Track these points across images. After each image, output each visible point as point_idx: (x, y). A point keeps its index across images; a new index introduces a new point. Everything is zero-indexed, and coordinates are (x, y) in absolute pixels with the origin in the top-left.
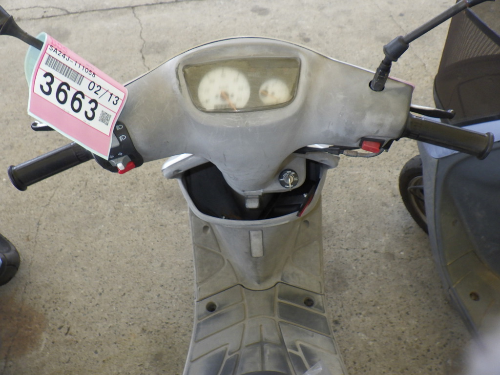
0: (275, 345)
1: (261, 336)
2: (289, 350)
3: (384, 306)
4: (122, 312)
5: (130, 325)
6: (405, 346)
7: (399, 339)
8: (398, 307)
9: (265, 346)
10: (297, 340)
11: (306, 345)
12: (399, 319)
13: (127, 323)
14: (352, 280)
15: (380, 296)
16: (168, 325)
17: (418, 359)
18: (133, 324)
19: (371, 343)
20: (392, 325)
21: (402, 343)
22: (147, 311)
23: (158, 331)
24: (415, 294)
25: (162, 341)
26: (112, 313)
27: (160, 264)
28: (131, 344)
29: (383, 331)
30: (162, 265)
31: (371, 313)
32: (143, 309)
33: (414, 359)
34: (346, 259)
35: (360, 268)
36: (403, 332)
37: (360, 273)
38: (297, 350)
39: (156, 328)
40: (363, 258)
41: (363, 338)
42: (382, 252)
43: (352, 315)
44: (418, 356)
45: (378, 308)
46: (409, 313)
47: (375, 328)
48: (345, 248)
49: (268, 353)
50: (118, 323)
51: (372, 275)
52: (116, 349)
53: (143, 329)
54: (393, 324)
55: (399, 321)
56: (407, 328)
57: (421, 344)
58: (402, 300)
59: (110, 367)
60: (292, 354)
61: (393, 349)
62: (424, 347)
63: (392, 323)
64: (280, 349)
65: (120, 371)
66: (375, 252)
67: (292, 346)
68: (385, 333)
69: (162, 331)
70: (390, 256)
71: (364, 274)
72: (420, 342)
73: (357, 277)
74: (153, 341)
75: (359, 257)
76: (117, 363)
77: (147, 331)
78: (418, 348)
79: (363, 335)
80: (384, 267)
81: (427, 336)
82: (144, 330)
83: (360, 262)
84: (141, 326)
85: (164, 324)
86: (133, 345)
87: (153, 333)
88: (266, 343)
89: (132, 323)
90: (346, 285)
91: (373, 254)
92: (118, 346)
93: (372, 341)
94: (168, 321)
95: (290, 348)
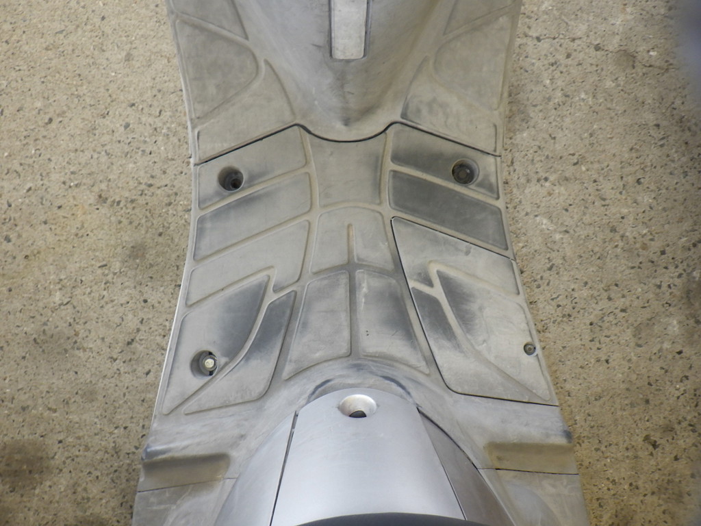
0: (382, 272)
1: (350, 252)
2: (412, 284)
3: (596, 166)
4: (49, 160)
5: (70, 187)
6: (621, 244)
7: (613, 230)
8: (622, 168)
9: (359, 274)
10: (430, 262)
11: (451, 273)
12: (621, 193)
13: (64, 183)
14: (540, 107)
15: (592, 144)
16: (152, 189)
17: (639, 267)
18: (76, 185)
19: (558, 237)
20: (603, 203)
21: (618, 238)
22: (104, 159)
23: (132, 201)
24: (662, 142)
25: (143, 221)
26: (31, 161)
27: (124, 54)
28: (79, 226)
29: (584, 214)
30: (129, 58)
31: (566, 179)
32: (96, 156)
33: (633, 268)
34: (534, 61)
35: (560, 83)
36: (623, 218)
37: (559, 94)
38: (431, 284)
39: (127, 194)
40: (569, 61)
41: (544, 226)
42: (611, 48)
43: (528, 181)
44: (641, 263)
45: (584, 168)
46: (642, 180)
47: (570, 209)
48: (535, 35)
49: (365, 290)
50: (45, 182)
51: (583, 100)
52: (48, 234)
53: (100, 196)
54: (607, 202)
55: (619, 196)
56: (631, 209)
57: (652, 240)
58: (634, 155)
59: (40, 269)
60: (420, 294)
61: (596, 249)
62: (656, 246)
63: (604, 200)
64: (394, 281)
65: (62, 277)
66: (597, 48)
67: (420, 274)
68: (587, 219)
69: (141, 201)
70: (628, 57)
71: (567, 96)
72: (651, 237)
73: (551, 103)
74: (125, 222)
75: (561, 57)
76: (54, 261)
77: (109, 200)
78: (645, 247)
79: (545, 221)
80: (609, 84)
81: (667, 226)
82: (102, 199)
83: (561, 68)
84: (96, 189)
85: (143, 187)
86: (83, 226)
87: (122, 204)
88: (360, 266)
89: (76, 182)
90: (526, 119)
91: (592, 51)
92: (51, 229)
93: (560, 232)
94: (151, 182)
95: (415, 280)
